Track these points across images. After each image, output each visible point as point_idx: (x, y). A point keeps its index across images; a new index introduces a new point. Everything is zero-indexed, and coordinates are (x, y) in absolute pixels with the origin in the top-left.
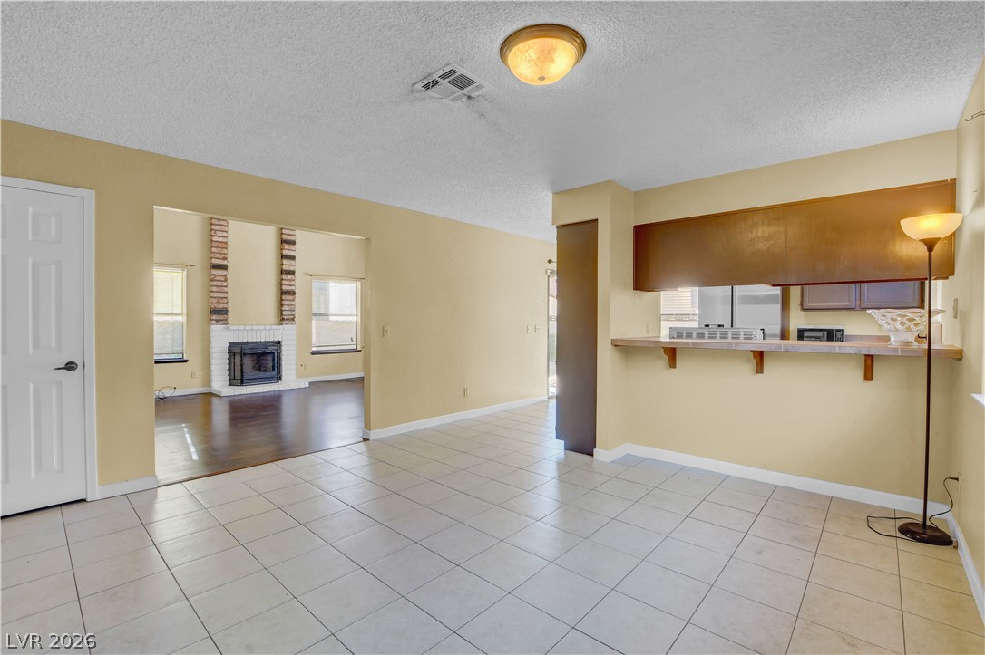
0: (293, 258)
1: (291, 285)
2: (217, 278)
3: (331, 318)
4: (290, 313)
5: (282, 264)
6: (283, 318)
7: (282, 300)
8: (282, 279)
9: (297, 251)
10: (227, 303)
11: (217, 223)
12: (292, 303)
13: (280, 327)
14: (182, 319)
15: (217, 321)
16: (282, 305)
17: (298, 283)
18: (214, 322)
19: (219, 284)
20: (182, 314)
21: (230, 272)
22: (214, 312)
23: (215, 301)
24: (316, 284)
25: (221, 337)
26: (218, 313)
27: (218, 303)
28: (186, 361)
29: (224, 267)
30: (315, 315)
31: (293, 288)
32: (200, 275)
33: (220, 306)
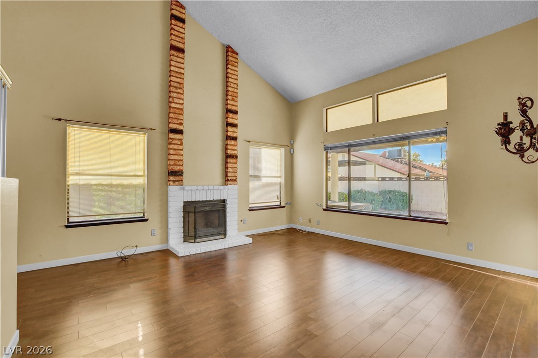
0: (235, 126)
1: (234, 150)
2: (174, 142)
3: (264, 180)
4: (233, 174)
5: (227, 131)
6: (227, 179)
7: (227, 163)
8: (227, 145)
9: (239, 119)
10: (182, 165)
11: (174, 90)
12: (235, 166)
13: (225, 186)
14: (142, 180)
15: (174, 182)
16: (227, 168)
17: (239, 148)
18: (171, 183)
19: (176, 147)
20: (143, 176)
21: (185, 137)
22: (172, 173)
23: (172, 163)
24: (252, 150)
25: (178, 197)
26: (175, 174)
27: (175, 165)
28: (146, 220)
29: (180, 132)
30: (251, 176)
31: (235, 152)
32: (159, 137)
33: (177, 168)
